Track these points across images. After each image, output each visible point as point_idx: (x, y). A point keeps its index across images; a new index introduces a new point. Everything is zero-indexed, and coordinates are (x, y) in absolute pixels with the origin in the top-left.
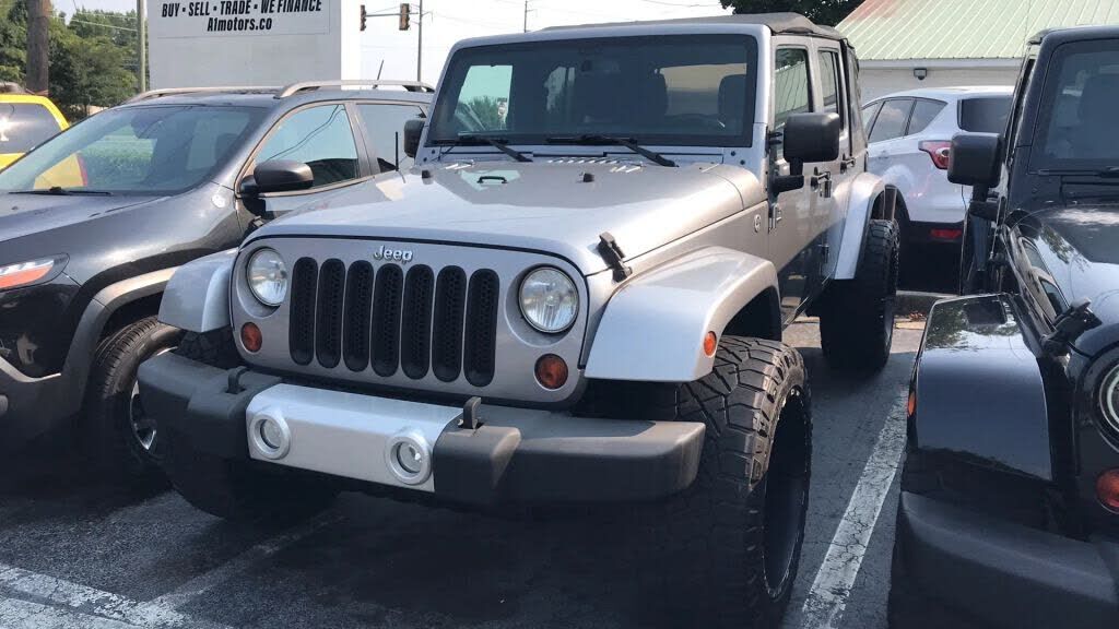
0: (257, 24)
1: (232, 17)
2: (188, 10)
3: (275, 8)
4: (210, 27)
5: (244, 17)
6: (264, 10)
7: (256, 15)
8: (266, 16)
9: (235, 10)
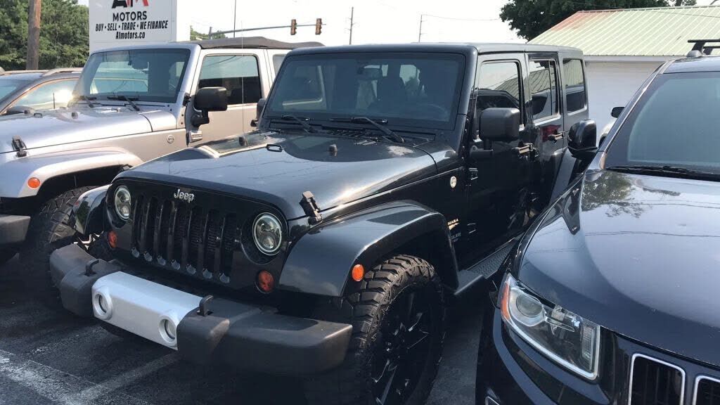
0: (138, 35)
1: (127, 31)
2: (107, 27)
3: (146, 27)
4: (117, 37)
5: (132, 31)
6: (141, 28)
7: (138, 30)
8: (143, 31)
9: (128, 28)
